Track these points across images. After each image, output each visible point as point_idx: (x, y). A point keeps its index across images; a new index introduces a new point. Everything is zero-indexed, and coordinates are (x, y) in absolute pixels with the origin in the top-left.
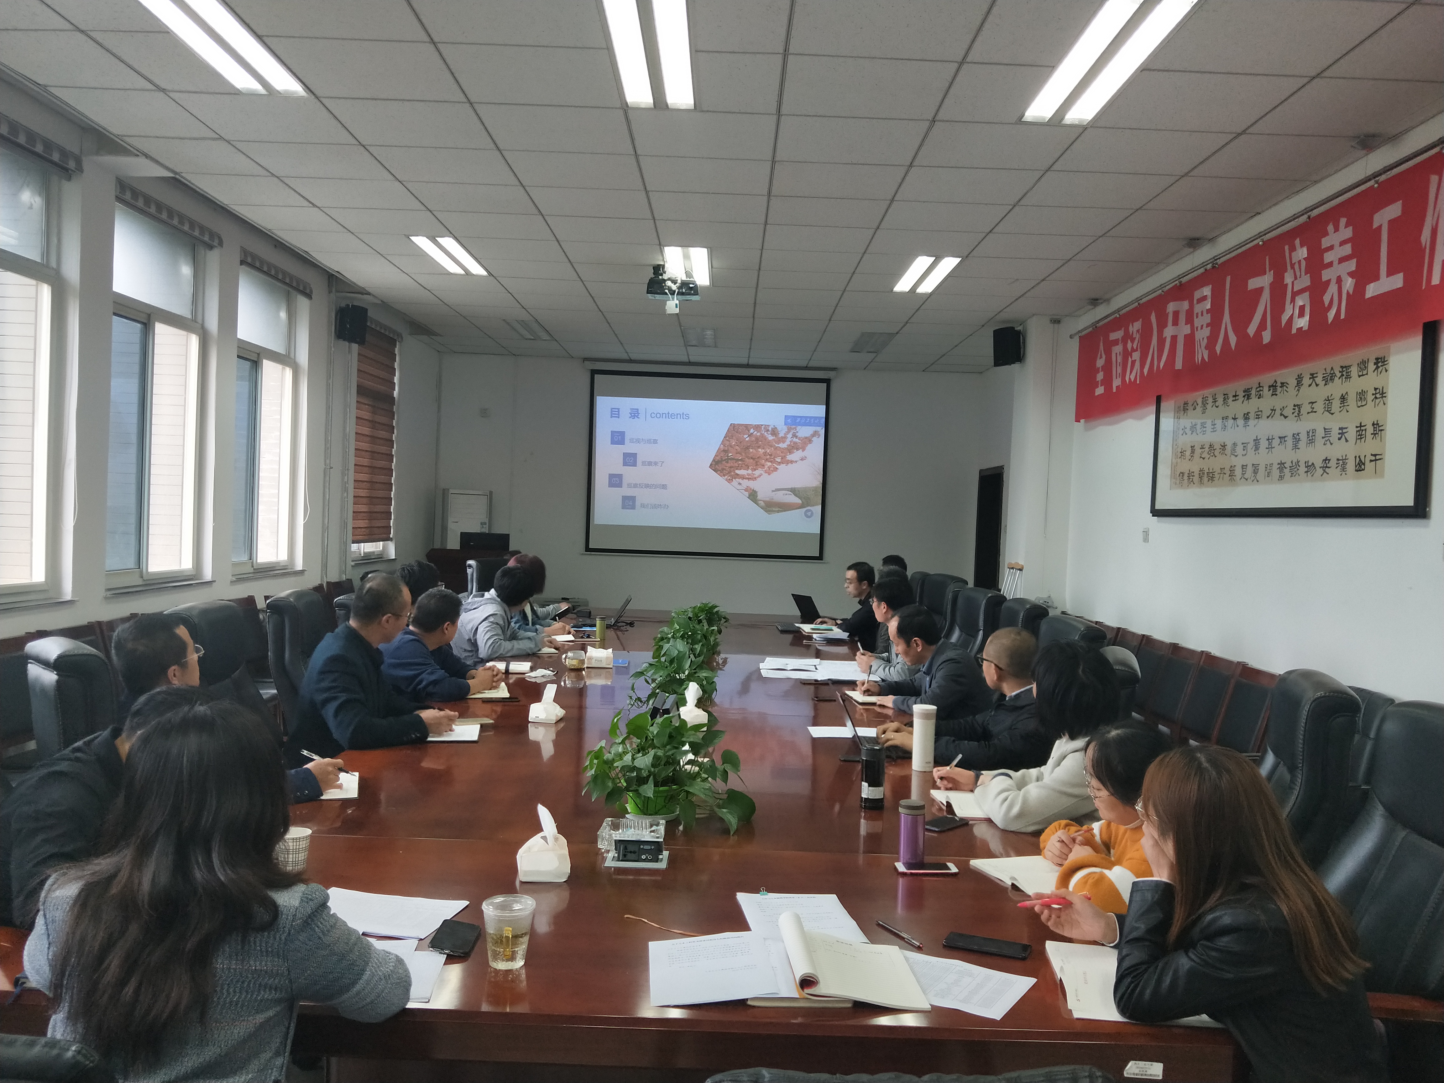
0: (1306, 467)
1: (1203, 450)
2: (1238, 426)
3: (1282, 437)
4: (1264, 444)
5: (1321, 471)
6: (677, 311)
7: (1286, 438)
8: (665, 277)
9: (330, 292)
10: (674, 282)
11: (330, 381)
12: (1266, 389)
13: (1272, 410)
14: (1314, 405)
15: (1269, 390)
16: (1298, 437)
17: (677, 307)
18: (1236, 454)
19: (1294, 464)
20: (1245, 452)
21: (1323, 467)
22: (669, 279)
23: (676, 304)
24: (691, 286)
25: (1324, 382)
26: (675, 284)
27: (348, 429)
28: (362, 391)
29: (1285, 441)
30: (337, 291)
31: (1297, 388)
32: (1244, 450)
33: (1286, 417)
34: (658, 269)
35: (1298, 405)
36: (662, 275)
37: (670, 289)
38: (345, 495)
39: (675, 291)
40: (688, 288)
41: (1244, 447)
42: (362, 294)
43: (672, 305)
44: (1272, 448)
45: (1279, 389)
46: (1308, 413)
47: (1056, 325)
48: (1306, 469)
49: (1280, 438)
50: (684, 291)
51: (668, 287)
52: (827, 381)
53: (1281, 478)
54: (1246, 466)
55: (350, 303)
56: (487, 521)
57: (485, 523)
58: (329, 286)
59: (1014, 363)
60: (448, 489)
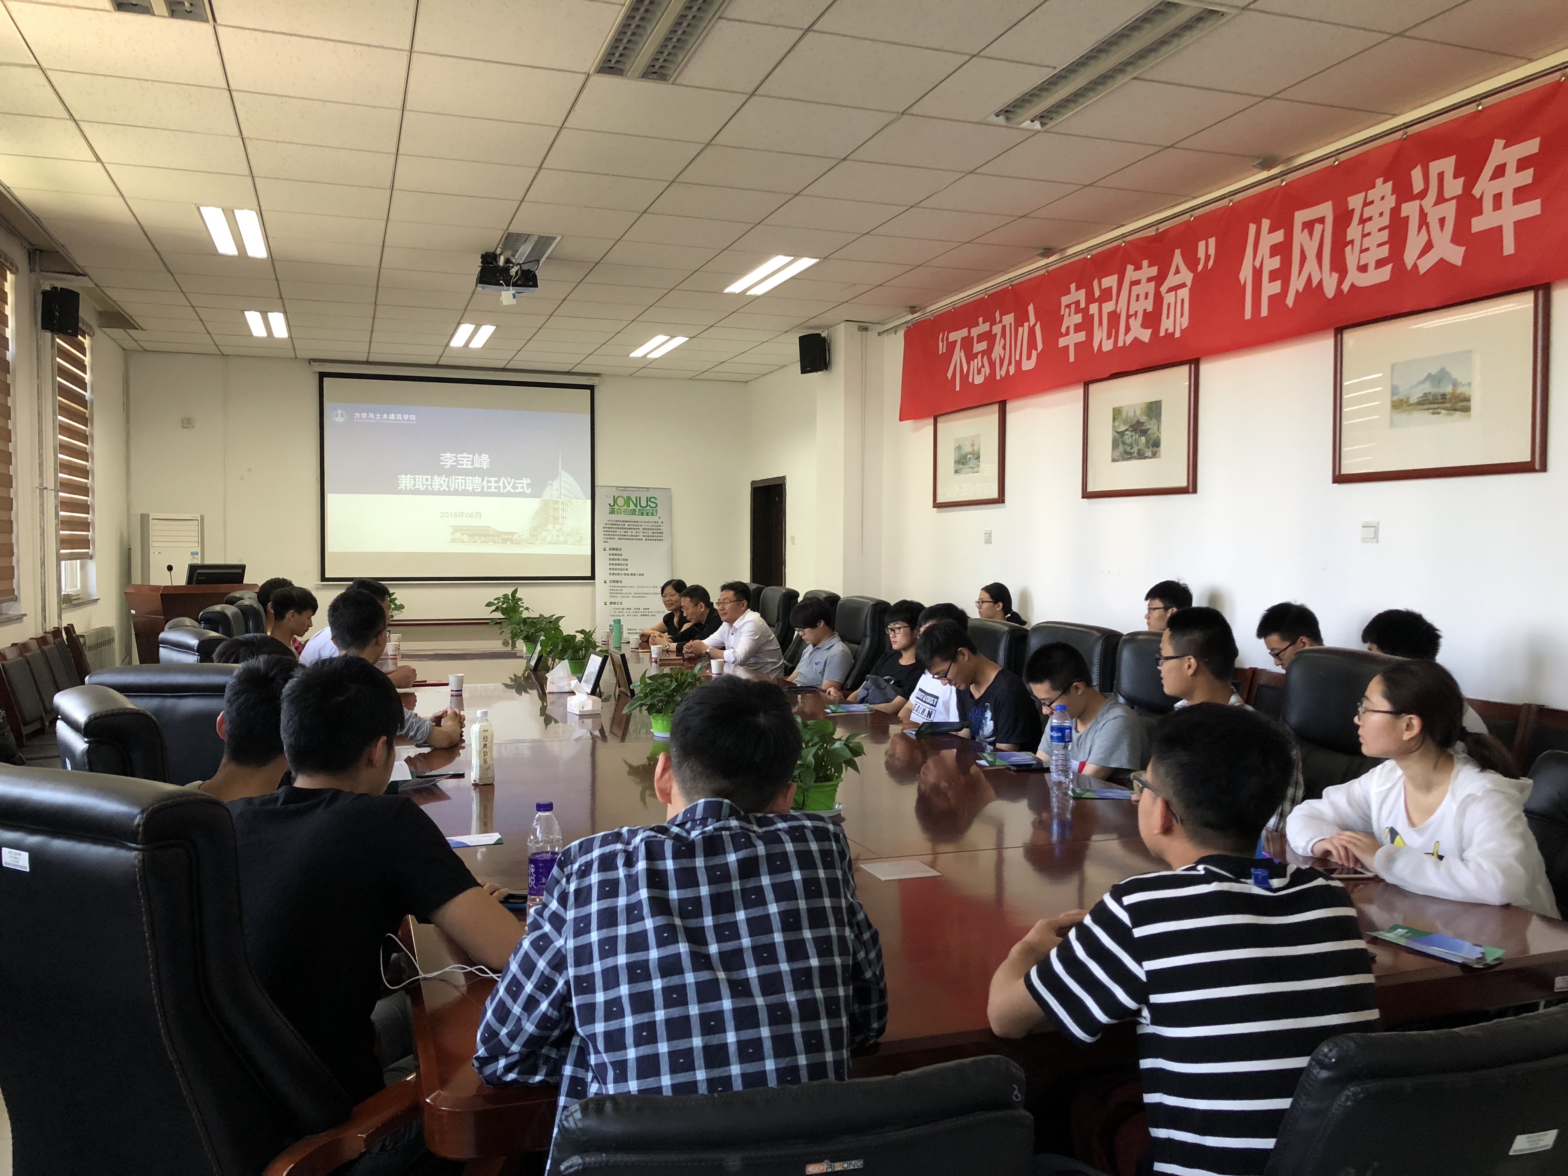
6: (514, 302)
8: (496, 263)
9: (31, 271)
11: (39, 382)
17: (514, 298)
23: (514, 295)
30: (40, 269)
34: (487, 257)
38: (57, 521)
42: (77, 275)
43: (509, 296)
47: (864, 333)
50: (521, 282)
52: (591, 388)
55: (59, 285)
56: (199, 550)
57: (197, 554)
58: (30, 263)
59: (821, 370)
60: (147, 514)
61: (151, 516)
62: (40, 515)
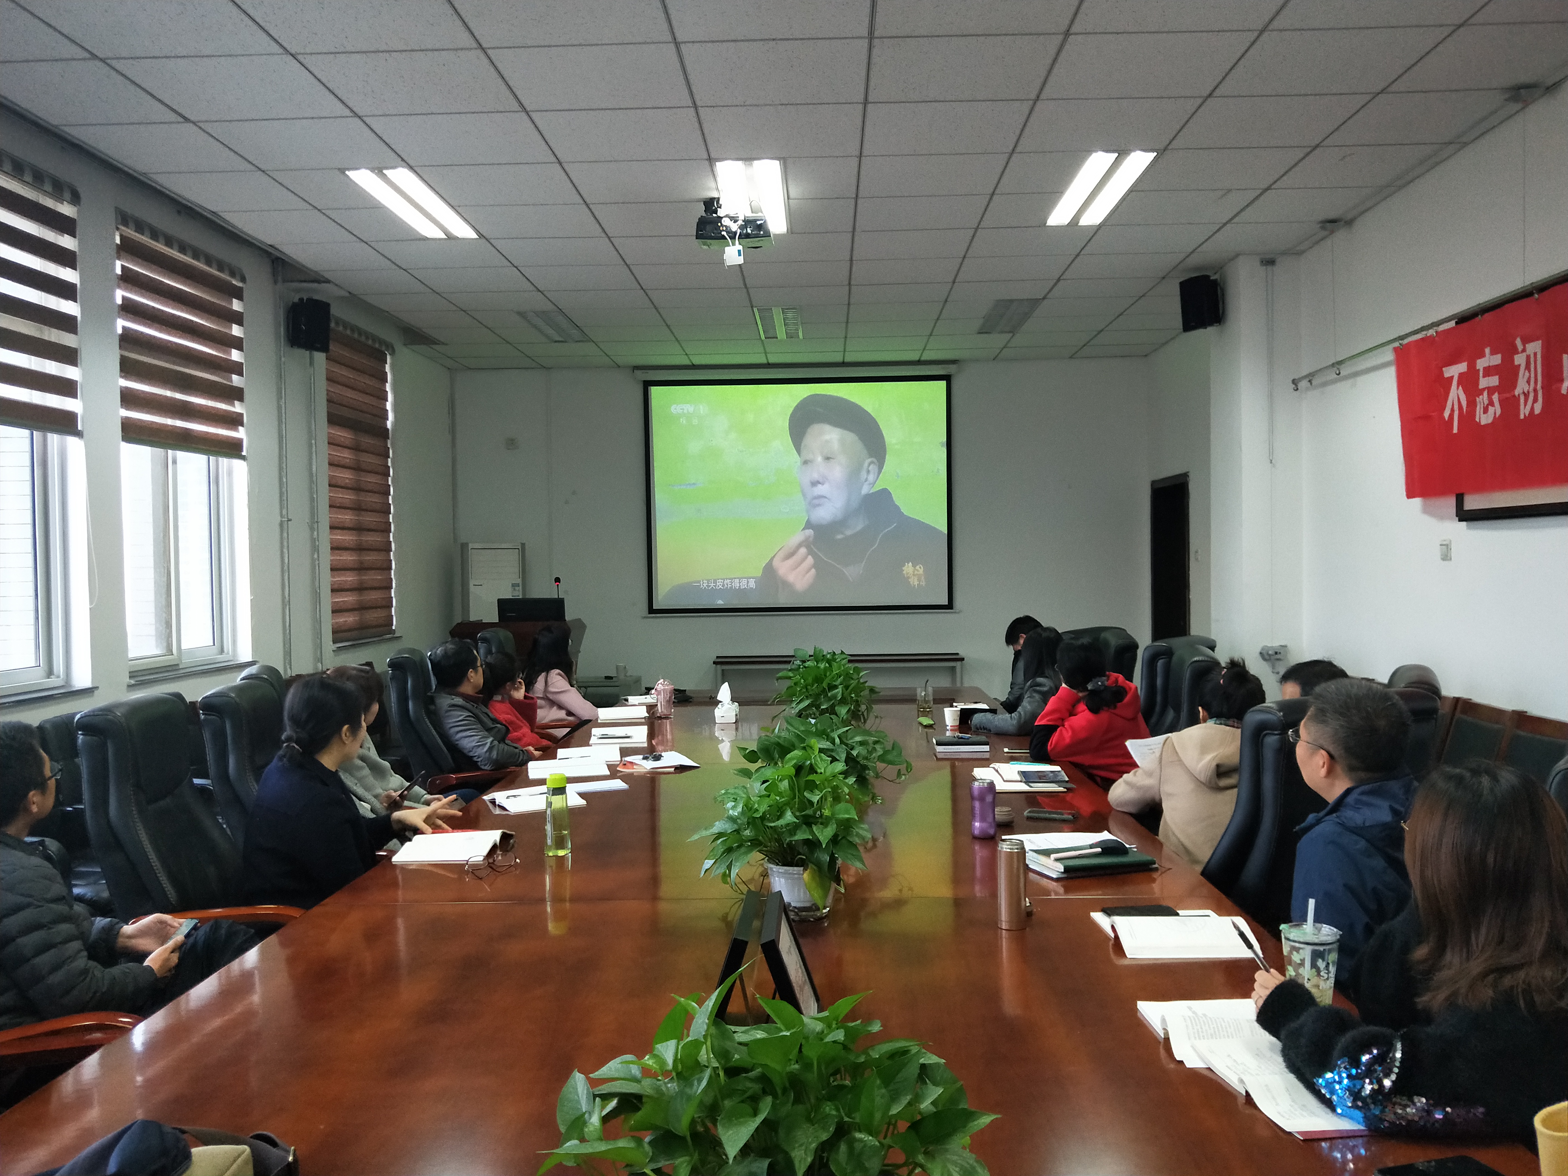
6: (740, 260)
8: (721, 213)
9: (276, 282)
10: (734, 220)
17: (740, 255)
22: (727, 216)
23: (739, 251)
24: (759, 223)
26: (735, 222)
27: (314, 469)
28: (334, 419)
30: (284, 281)
34: (711, 205)
36: (716, 212)
37: (729, 232)
38: (316, 556)
39: (735, 233)
40: (753, 231)
42: (319, 282)
43: (733, 254)
47: (1270, 269)
50: (749, 231)
51: (726, 226)
52: (949, 378)
55: (305, 296)
56: (519, 581)
57: (518, 585)
58: (274, 274)
59: (1211, 324)
60: (467, 544)
61: (471, 546)
62: (285, 551)
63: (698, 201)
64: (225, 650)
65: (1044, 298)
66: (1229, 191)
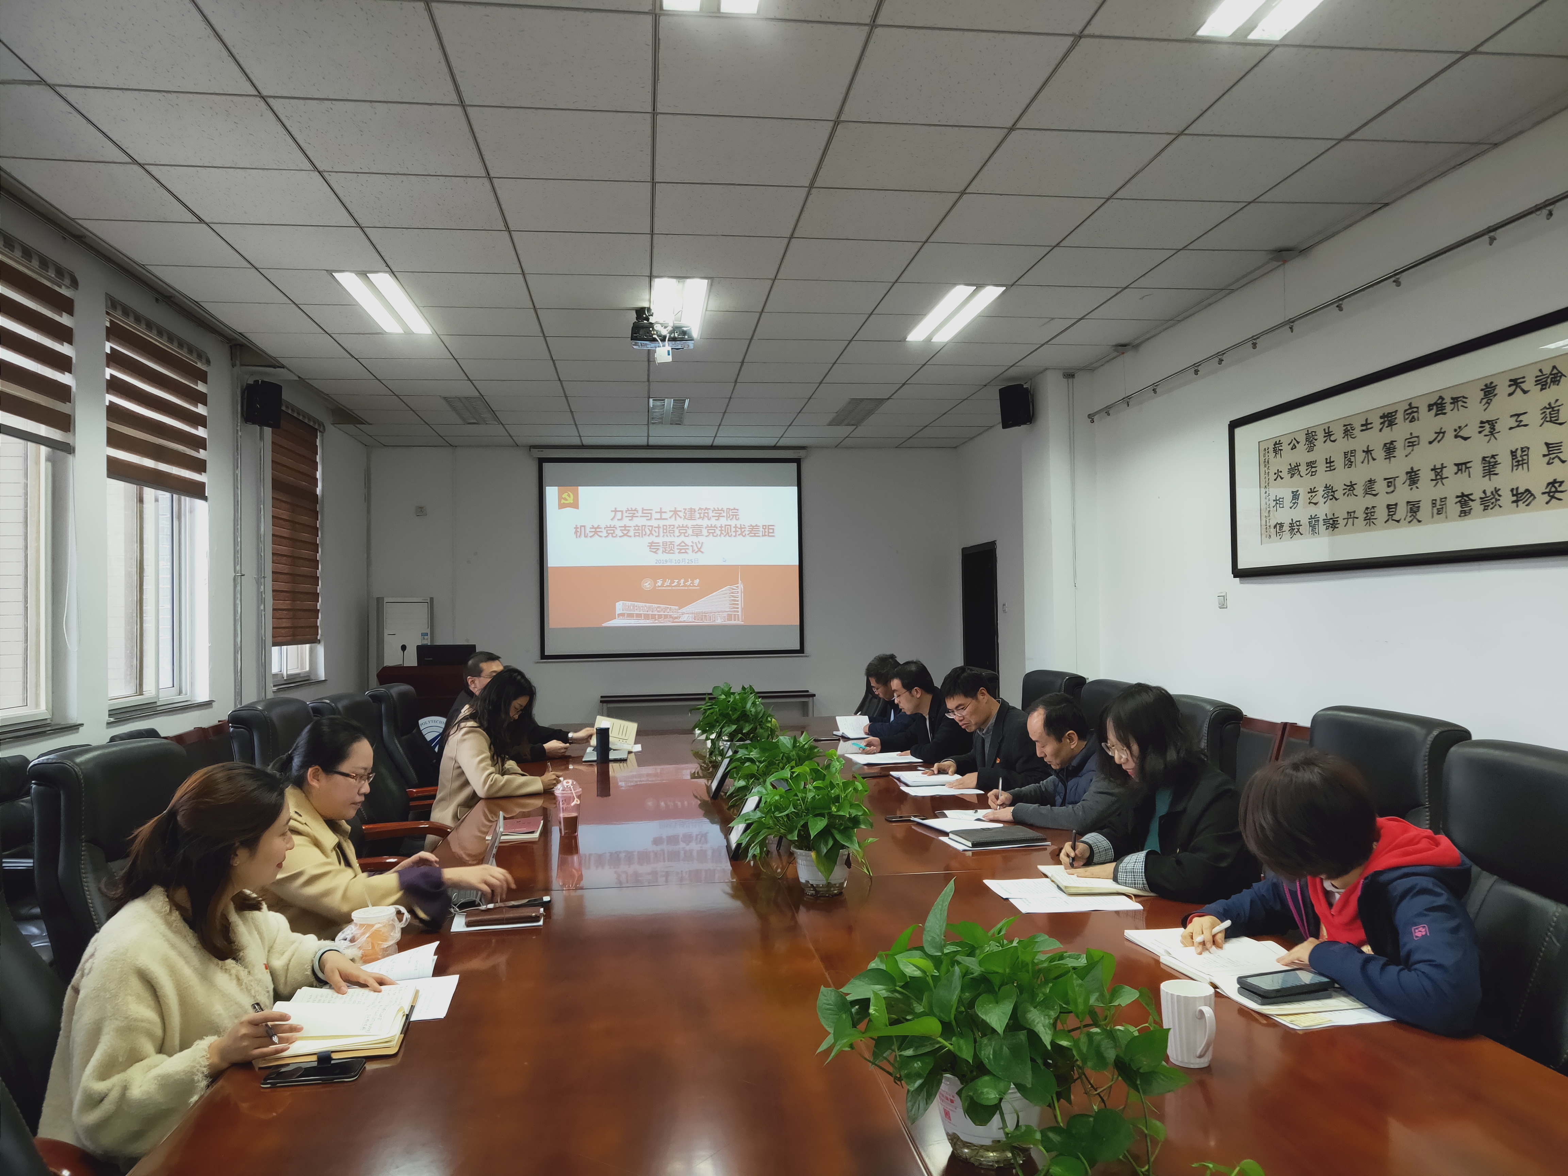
0: (1513, 495)
1: (1314, 494)
2: (1374, 459)
3: (1461, 464)
4: (1426, 475)
5: (1546, 498)
6: (669, 359)
7: (1468, 465)
8: (652, 320)
9: (233, 366)
10: (664, 326)
11: (238, 472)
12: (1423, 409)
13: (1438, 433)
14: (1521, 418)
15: (1430, 410)
16: (1492, 460)
17: (669, 355)
18: (1374, 493)
19: (1488, 494)
20: (1392, 489)
21: (1548, 493)
22: (657, 323)
23: (669, 351)
24: (683, 329)
25: (1539, 387)
27: (262, 529)
28: (277, 485)
29: (1467, 468)
30: (242, 365)
31: (1484, 401)
32: (1389, 486)
33: (1465, 439)
34: (642, 313)
35: (1488, 422)
36: (648, 319)
37: (660, 335)
38: (262, 607)
39: (665, 337)
40: (679, 335)
41: (1388, 482)
42: (275, 367)
43: (663, 353)
44: (1442, 478)
45: (1449, 407)
46: (1511, 428)
47: (1070, 380)
48: (1515, 498)
49: (1456, 465)
50: (676, 335)
51: (657, 331)
52: (798, 461)
53: (1464, 513)
54: (1396, 505)
55: (260, 379)
56: (428, 631)
57: (427, 634)
58: (232, 357)
59: (1024, 423)
60: (383, 598)
61: (386, 600)
62: (238, 602)
63: (632, 309)
64: (184, 692)
65: (888, 399)
66: (1053, 319)
